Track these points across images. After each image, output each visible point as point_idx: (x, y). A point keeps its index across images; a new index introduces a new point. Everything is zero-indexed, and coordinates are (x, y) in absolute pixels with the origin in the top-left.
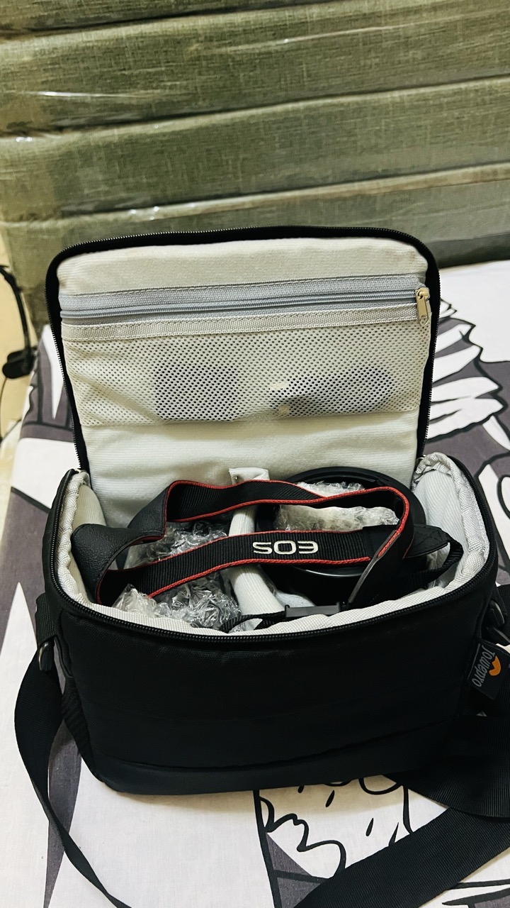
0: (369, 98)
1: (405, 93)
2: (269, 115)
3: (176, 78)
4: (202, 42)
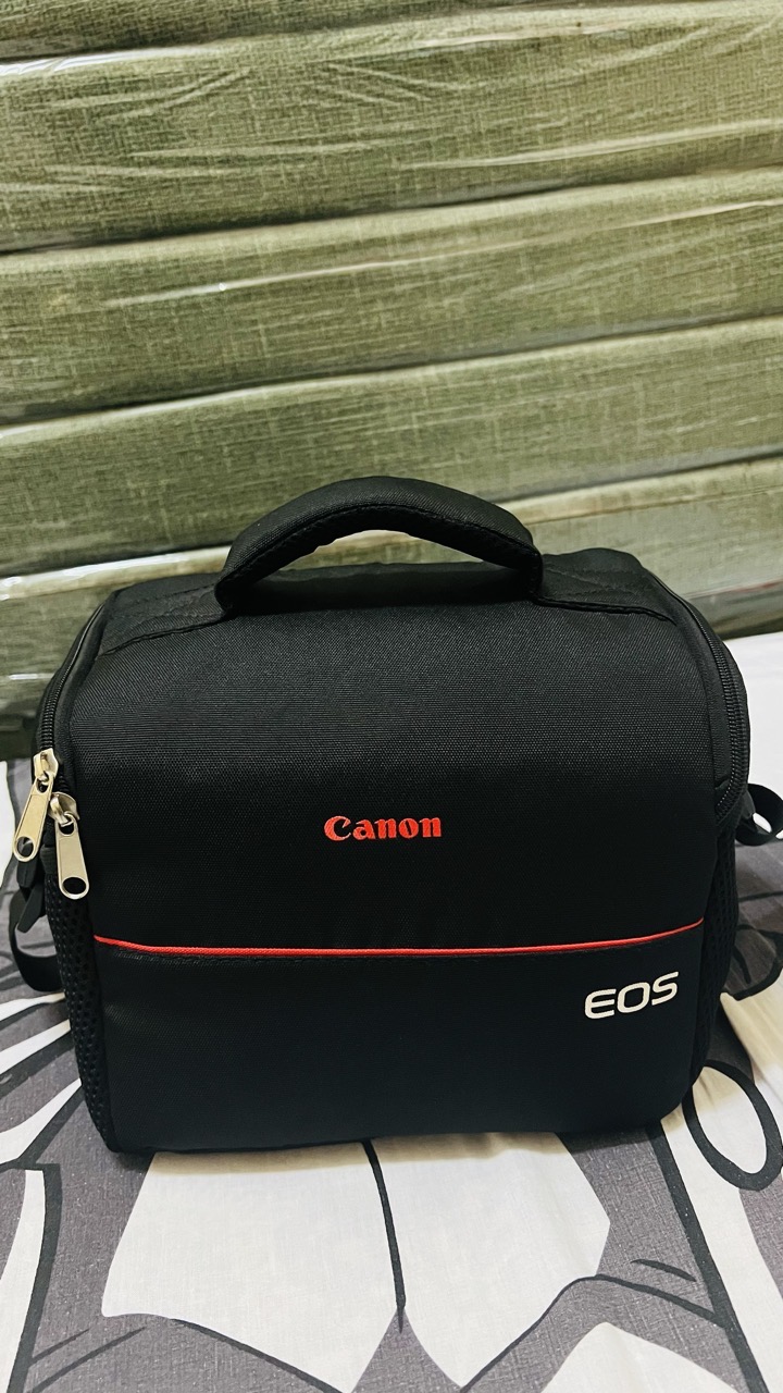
0: (383, 379)
1: (447, 369)
2: (207, 410)
3: (30, 352)
4: (72, 291)
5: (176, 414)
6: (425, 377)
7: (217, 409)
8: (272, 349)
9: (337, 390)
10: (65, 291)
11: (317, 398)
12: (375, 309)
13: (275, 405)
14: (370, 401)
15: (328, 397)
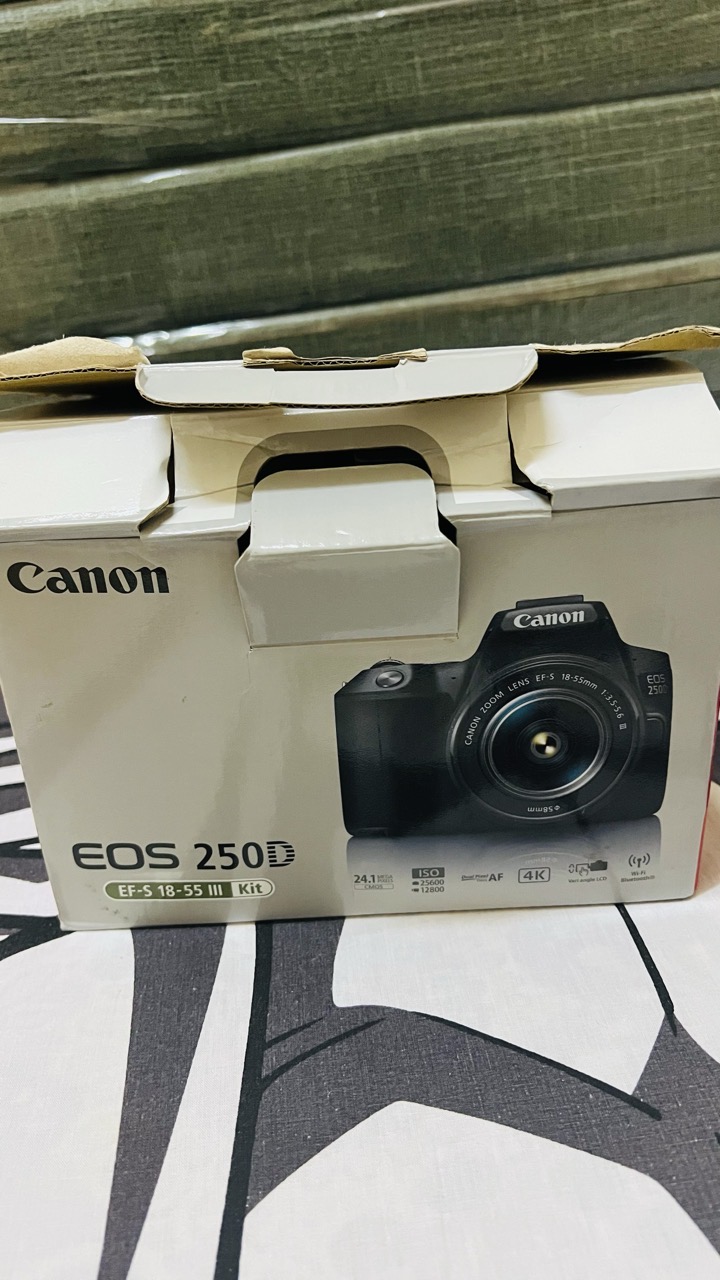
0: (541, 120)
1: (609, 110)
2: (356, 153)
3: (179, 88)
4: (225, 19)
5: (325, 158)
6: (586, 118)
7: (367, 152)
8: (428, 85)
9: (492, 132)
10: (217, 19)
11: (471, 141)
12: (538, 40)
13: (427, 148)
14: (525, 144)
15: (482, 140)
